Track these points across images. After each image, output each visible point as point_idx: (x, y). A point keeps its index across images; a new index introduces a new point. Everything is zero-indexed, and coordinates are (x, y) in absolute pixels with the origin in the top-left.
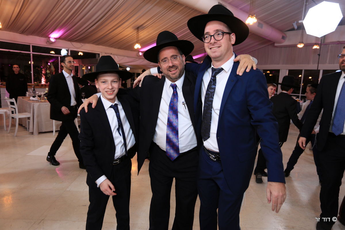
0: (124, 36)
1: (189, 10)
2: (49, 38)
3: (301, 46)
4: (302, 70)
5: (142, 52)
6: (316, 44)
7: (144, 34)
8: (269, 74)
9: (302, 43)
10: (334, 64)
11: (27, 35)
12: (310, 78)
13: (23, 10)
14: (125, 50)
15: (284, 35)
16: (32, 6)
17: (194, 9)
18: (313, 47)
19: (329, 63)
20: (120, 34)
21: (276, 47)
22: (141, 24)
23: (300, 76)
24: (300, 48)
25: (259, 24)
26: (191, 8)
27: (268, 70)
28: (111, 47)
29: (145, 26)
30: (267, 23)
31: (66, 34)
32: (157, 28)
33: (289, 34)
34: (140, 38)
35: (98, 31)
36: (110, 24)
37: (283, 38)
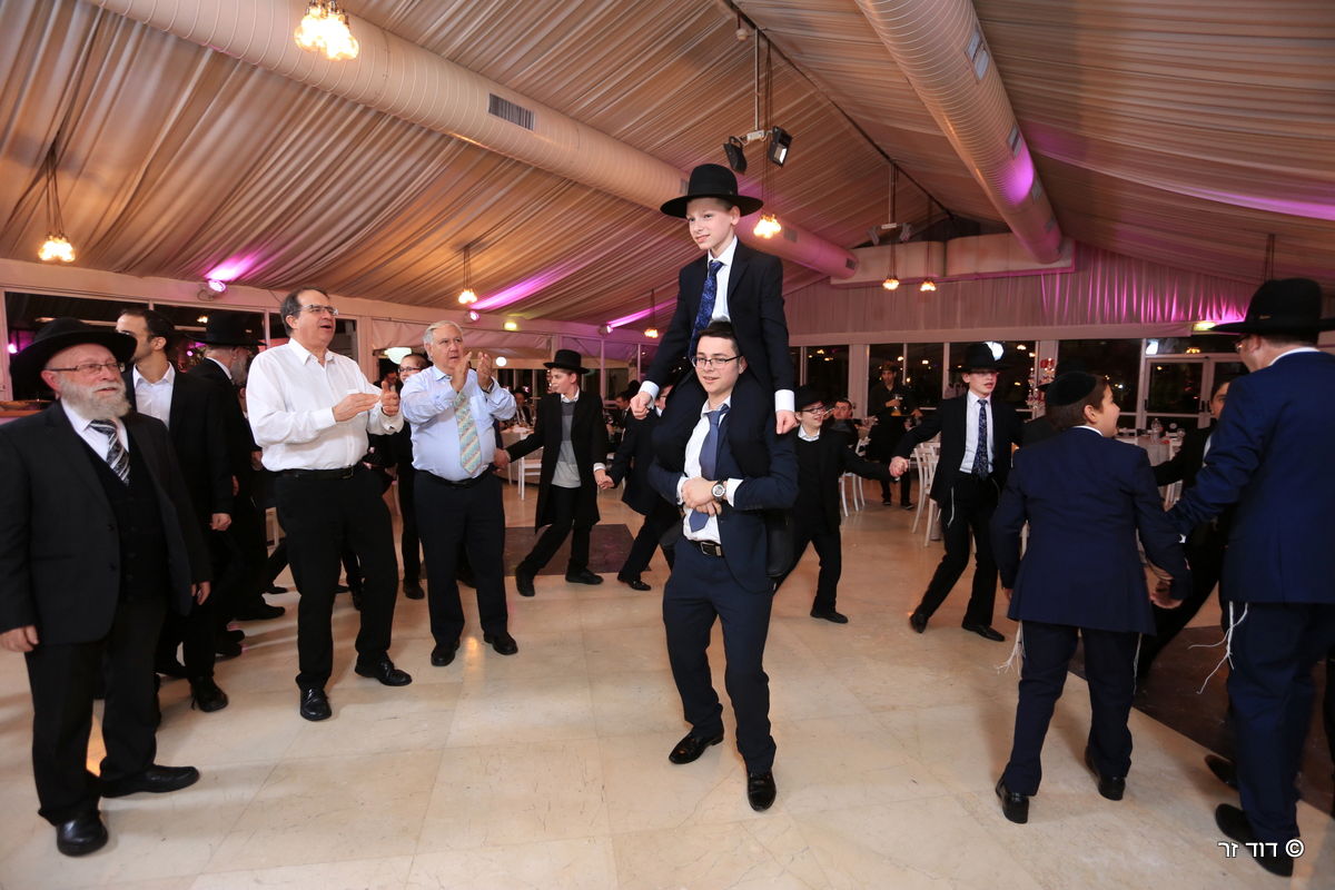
0: (424, 270)
1: (606, 200)
2: (207, 280)
3: (892, 285)
4: (902, 345)
5: (477, 311)
6: (927, 280)
7: (482, 264)
8: (822, 356)
9: (895, 278)
10: (972, 327)
11: (141, 275)
12: (925, 362)
13: (135, 207)
14: (430, 306)
15: (851, 258)
16: (162, 198)
17: (616, 197)
18: (920, 287)
19: (962, 327)
20: (417, 264)
21: (835, 287)
22: (474, 238)
23: (900, 359)
24: (891, 291)
25: (789, 232)
26: (609, 195)
27: (820, 348)
28: (387, 301)
29: (487, 242)
30: (807, 229)
31: (258, 268)
32: (521, 246)
33: (863, 253)
34: (472, 275)
35: (353, 258)
36: (388, 239)
37: (850, 264)
